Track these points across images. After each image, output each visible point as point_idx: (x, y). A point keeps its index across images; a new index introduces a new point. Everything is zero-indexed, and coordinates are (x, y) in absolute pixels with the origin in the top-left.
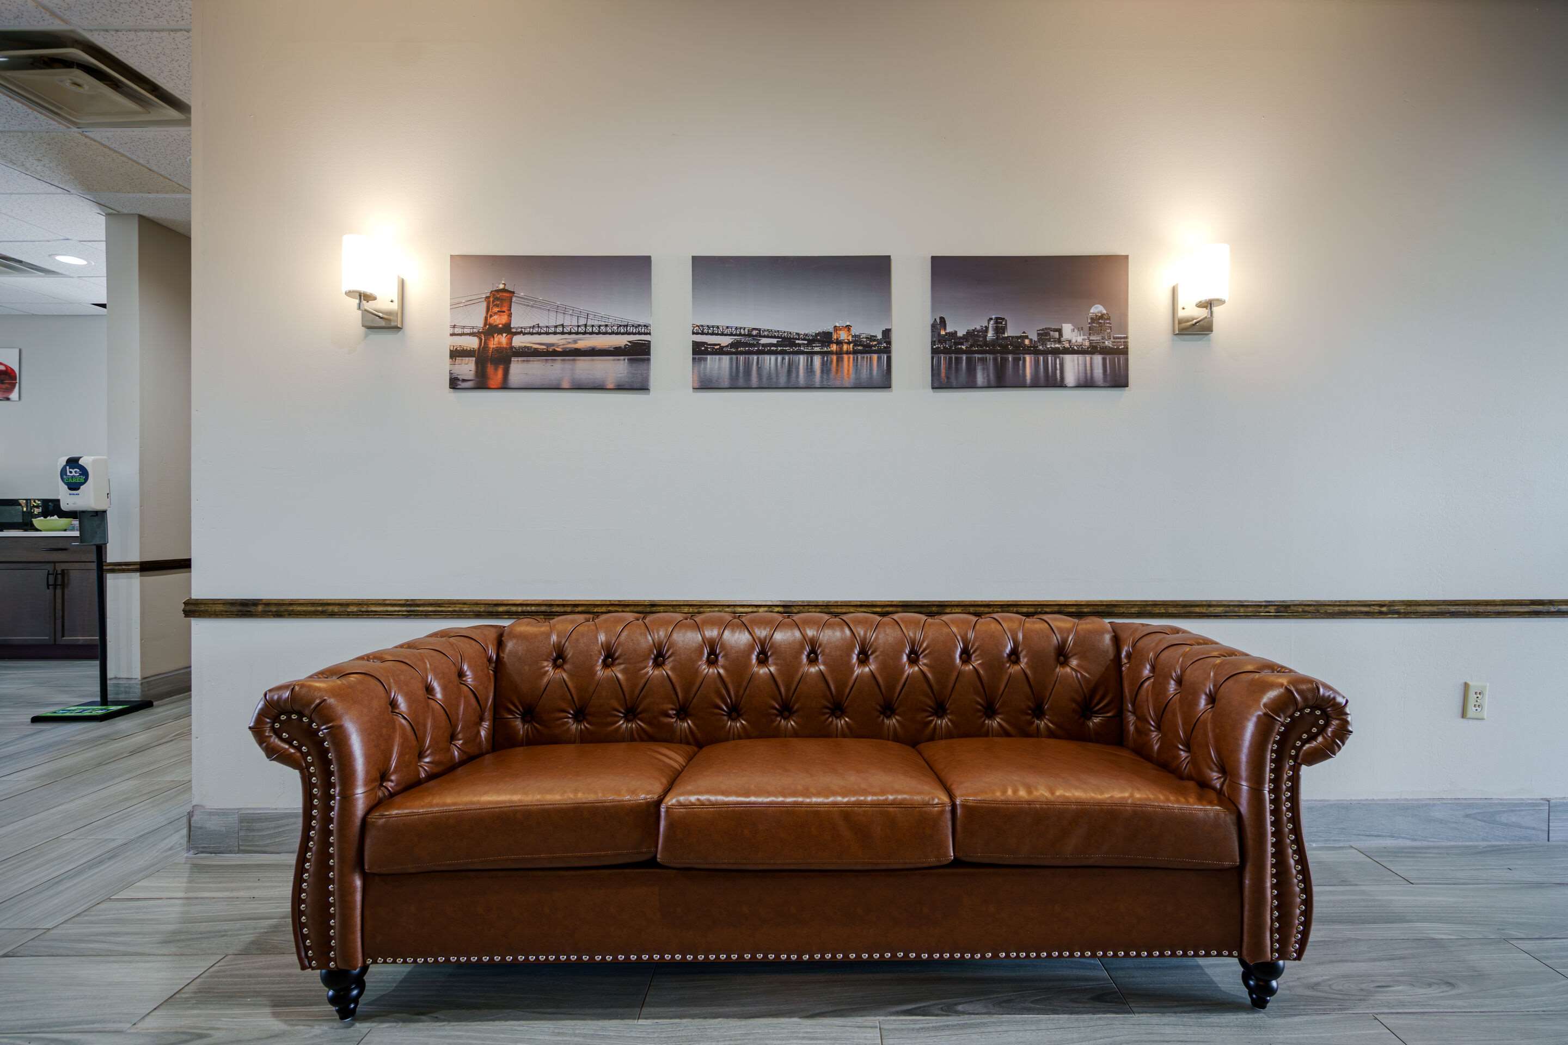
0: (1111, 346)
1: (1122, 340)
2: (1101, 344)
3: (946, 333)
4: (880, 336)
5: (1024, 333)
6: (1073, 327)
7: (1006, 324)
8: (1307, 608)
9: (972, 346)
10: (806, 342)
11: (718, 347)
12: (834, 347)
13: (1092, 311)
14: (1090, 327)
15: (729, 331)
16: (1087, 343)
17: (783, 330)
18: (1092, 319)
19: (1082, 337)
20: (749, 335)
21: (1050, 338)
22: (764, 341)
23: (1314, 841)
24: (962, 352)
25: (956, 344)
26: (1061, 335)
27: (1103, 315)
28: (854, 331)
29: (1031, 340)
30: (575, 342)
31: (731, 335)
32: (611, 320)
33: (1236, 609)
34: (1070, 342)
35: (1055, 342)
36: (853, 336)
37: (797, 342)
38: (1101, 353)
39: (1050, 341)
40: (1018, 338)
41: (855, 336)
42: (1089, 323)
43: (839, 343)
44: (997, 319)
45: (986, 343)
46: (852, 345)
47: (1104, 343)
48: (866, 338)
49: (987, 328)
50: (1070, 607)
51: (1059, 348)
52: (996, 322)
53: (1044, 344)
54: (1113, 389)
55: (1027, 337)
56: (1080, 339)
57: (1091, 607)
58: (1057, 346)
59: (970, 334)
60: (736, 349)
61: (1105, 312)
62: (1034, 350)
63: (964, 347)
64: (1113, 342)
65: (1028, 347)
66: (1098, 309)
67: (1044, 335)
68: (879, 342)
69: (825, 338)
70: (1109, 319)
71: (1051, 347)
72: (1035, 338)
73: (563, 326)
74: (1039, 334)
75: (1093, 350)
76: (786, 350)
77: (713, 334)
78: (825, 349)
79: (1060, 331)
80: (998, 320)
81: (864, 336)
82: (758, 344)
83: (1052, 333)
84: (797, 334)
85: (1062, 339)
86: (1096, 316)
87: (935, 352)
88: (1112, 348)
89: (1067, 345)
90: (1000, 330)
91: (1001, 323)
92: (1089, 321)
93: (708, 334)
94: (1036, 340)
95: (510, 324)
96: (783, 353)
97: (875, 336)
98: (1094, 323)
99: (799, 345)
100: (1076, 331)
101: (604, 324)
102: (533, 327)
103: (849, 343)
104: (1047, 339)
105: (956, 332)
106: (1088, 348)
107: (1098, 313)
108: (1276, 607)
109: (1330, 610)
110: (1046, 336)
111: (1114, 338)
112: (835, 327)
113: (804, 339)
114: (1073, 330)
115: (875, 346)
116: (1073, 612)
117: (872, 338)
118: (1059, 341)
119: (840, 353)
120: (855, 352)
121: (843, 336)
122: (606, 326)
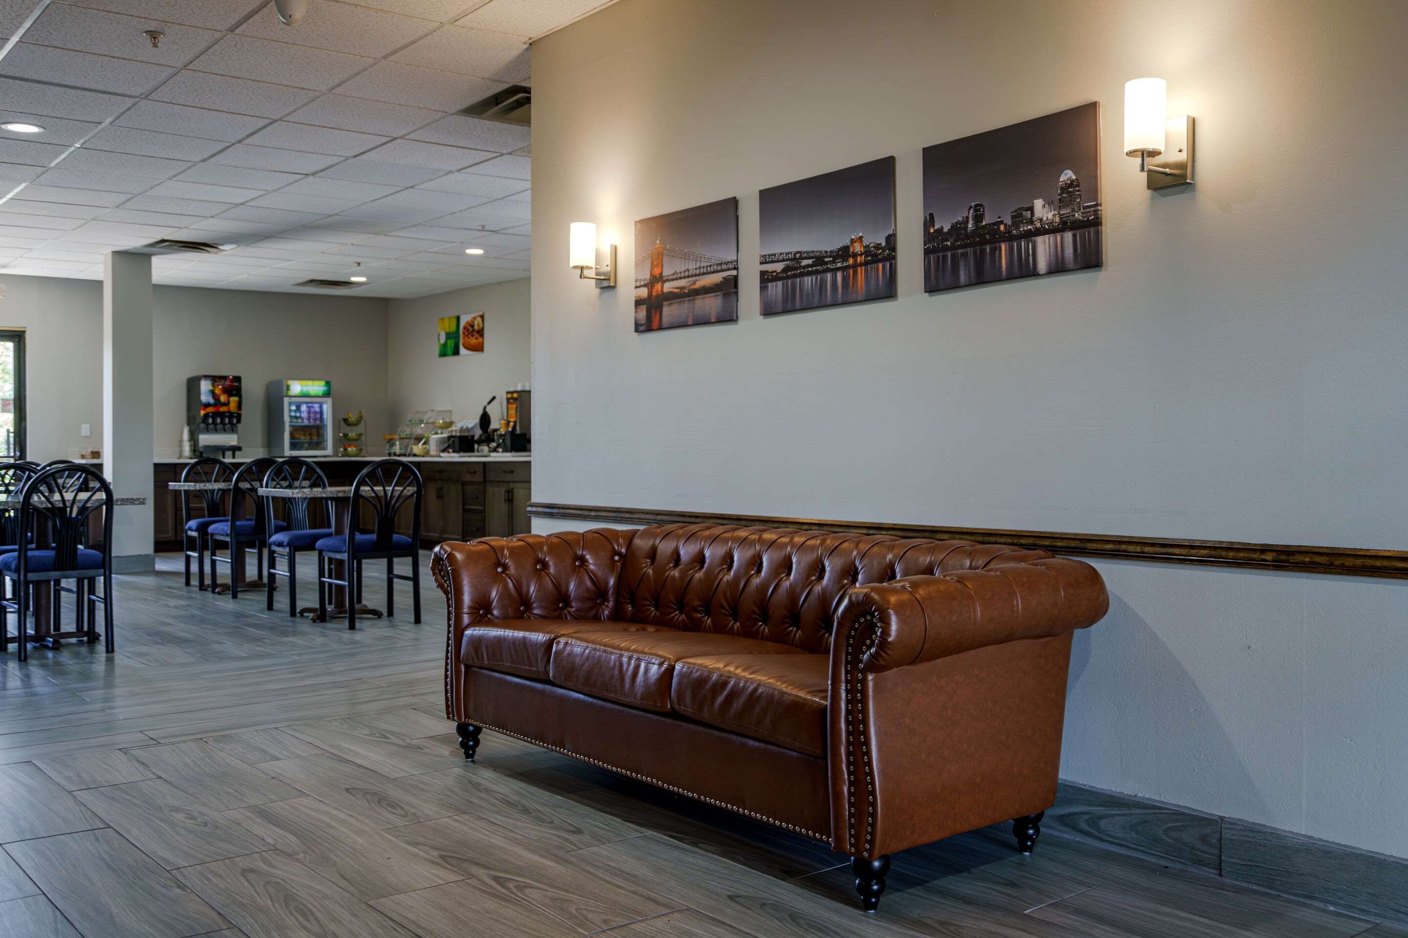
0: (1081, 218)
1: (1092, 209)
2: (1071, 218)
3: (935, 230)
4: (884, 244)
5: (1000, 217)
6: (1043, 203)
7: (983, 211)
8: (1317, 559)
9: (956, 241)
10: (831, 259)
11: (774, 274)
12: (851, 261)
13: (1061, 179)
14: (1060, 199)
15: (781, 258)
16: (1057, 219)
17: (816, 249)
18: (1062, 188)
19: (1053, 213)
20: (794, 259)
21: (1023, 220)
22: (804, 263)
23: (1332, 903)
24: (946, 248)
25: (943, 241)
26: (1033, 214)
27: (1072, 181)
28: (866, 242)
29: (1006, 225)
30: (694, 283)
31: (783, 260)
32: (713, 261)
33: (1224, 553)
34: (1041, 220)
35: (1027, 223)
36: (864, 247)
37: (826, 260)
38: (1071, 229)
39: (1022, 223)
40: (994, 224)
41: (867, 247)
42: (1059, 195)
43: (855, 256)
44: (976, 205)
45: (967, 236)
46: (863, 256)
47: (1074, 215)
48: (874, 247)
49: (967, 218)
50: (1045, 540)
51: (1031, 229)
52: (976, 211)
53: (1018, 228)
54: (1086, 270)
55: (1001, 222)
56: (1050, 216)
57: (1065, 541)
58: (1029, 227)
59: (954, 227)
60: (786, 275)
61: (1074, 177)
62: (1009, 237)
63: (949, 243)
64: (1083, 213)
65: (1003, 233)
66: (1068, 175)
67: (1017, 217)
68: (884, 250)
69: (844, 253)
70: (1078, 186)
71: (1024, 230)
72: (1009, 222)
73: (688, 270)
74: (1012, 217)
75: (1064, 226)
76: (818, 270)
77: (773, 262)
78: (845, 264)
79: (1031, 209)
80: (977, 208)
81: (872, 245)
82: (800, 267)
83: (1024, 213)
84: (826, 252)
85: (1034, 219)
86: (1066, 184)
87: (927, 252)
88: (1083, 221)
89: (1038, 225)
90: (978, 218)
91: (979, 210)
92: (1059, 192)
93: (769, 262)
94: (1010, 224)
95: (662, 273)
96: (817, 272)
97: (881, 244)
98: (1064, 193)
99: (827, 263)
100: (1047, 205)
101: (709, 264)
102: (673, 274)
103: (861, 255)
104: (1018, 221)
105: (942, 228)
106: (1058, 225)
107: (1068, 180)
108: (1274, 554)
109: (1349, 562)
110: (1019, 218)
111: (1085, 208)
112: (852, 239)
113: (830, 257)
114: (1044, 206)
115: (880, 254)
116: (1046, 546)
117: (878, 246)
118: (1031, 221)
119: (855, 266)
120: (866, 263)
121: (858, 248)
122: (710, 266)
